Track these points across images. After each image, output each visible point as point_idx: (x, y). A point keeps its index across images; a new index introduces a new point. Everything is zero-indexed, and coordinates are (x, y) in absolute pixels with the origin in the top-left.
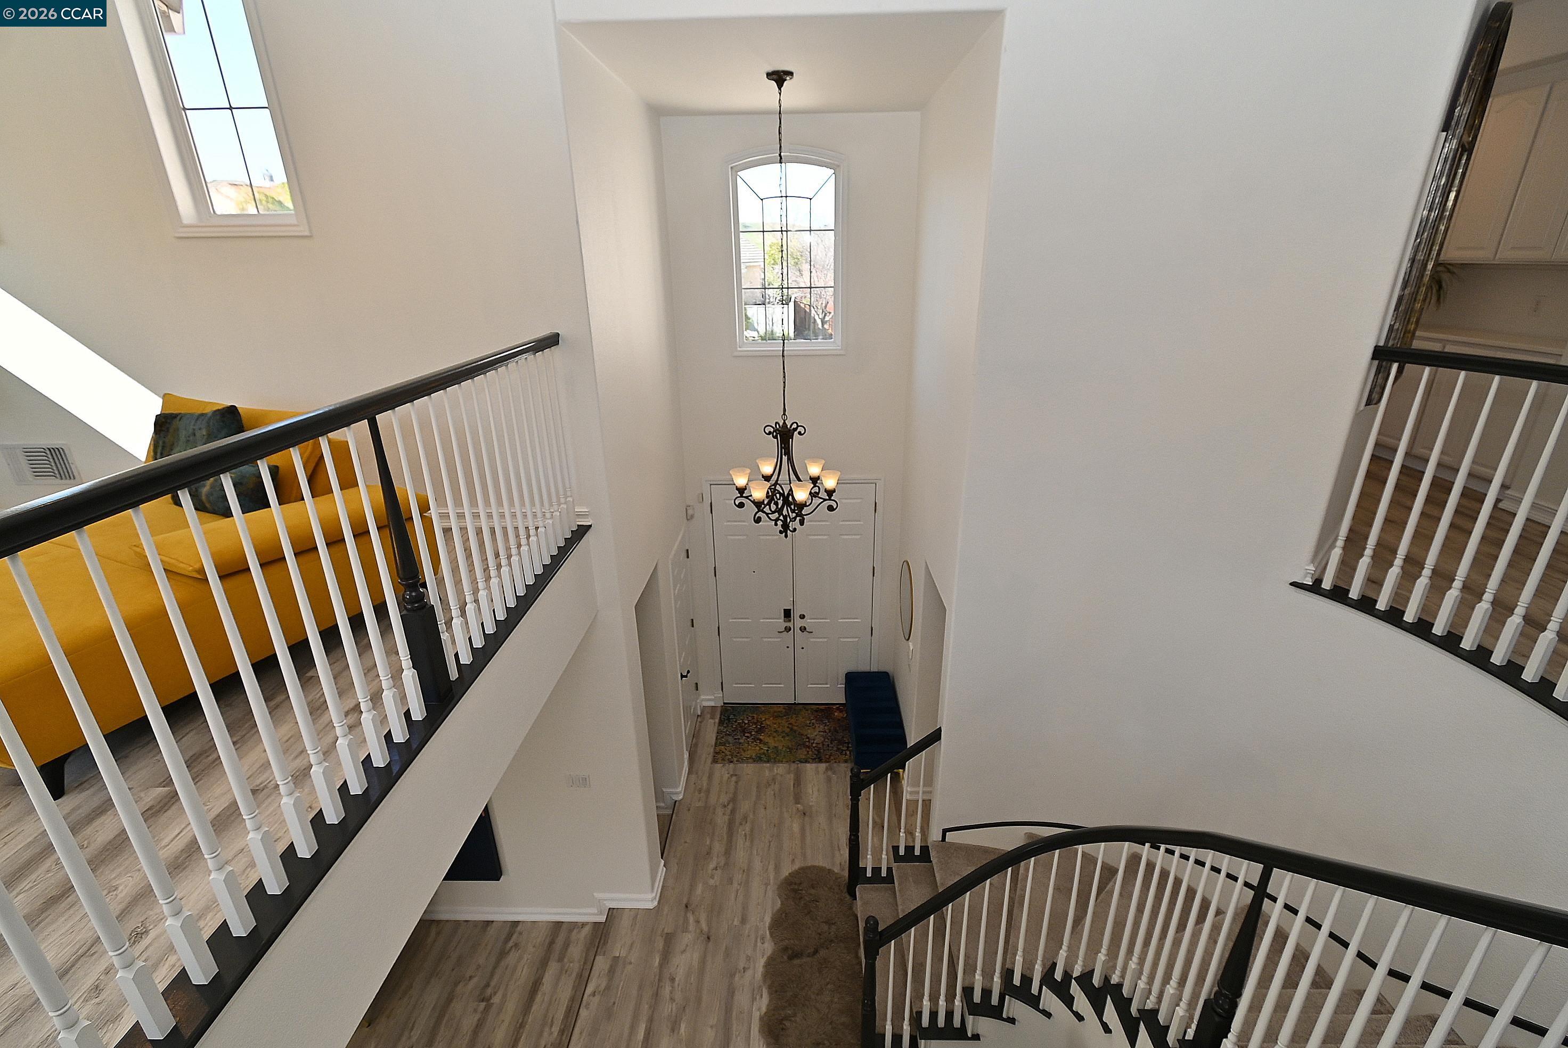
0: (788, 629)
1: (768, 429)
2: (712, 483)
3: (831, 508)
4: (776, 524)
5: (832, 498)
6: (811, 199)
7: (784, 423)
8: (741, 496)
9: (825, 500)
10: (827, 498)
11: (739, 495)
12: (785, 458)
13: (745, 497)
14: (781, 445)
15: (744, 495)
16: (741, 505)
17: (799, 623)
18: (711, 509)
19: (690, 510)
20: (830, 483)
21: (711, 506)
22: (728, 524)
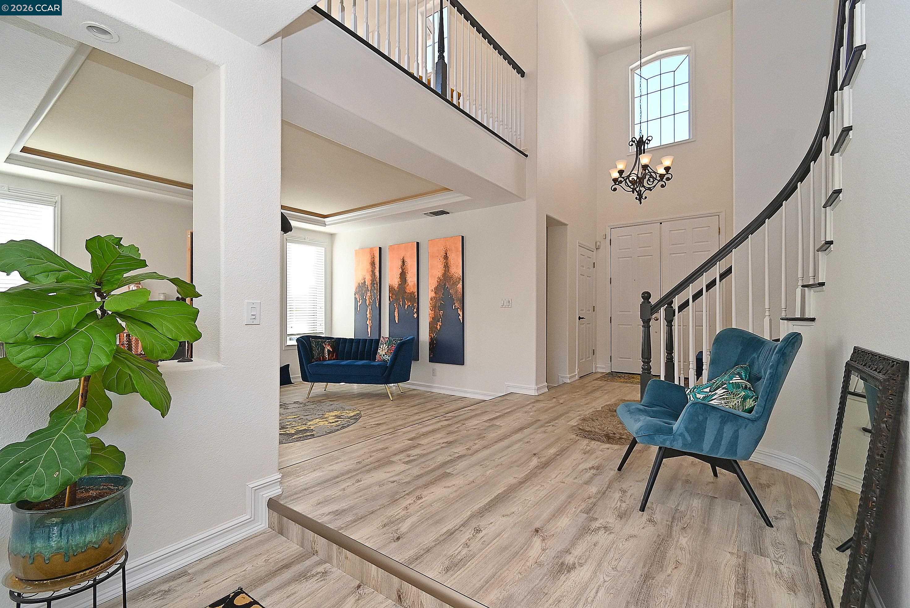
2: (612, 227)
3: (668, 179)
5: (669, 173)
6: (674, 71)
7: (640, 138)
9: (665, 175)
13: (617, 184)
16: (615, 190)
18: (611, 243)
19: (598, 244)
20: (667, 162)
21: (611, 240)
22: (620, 251)
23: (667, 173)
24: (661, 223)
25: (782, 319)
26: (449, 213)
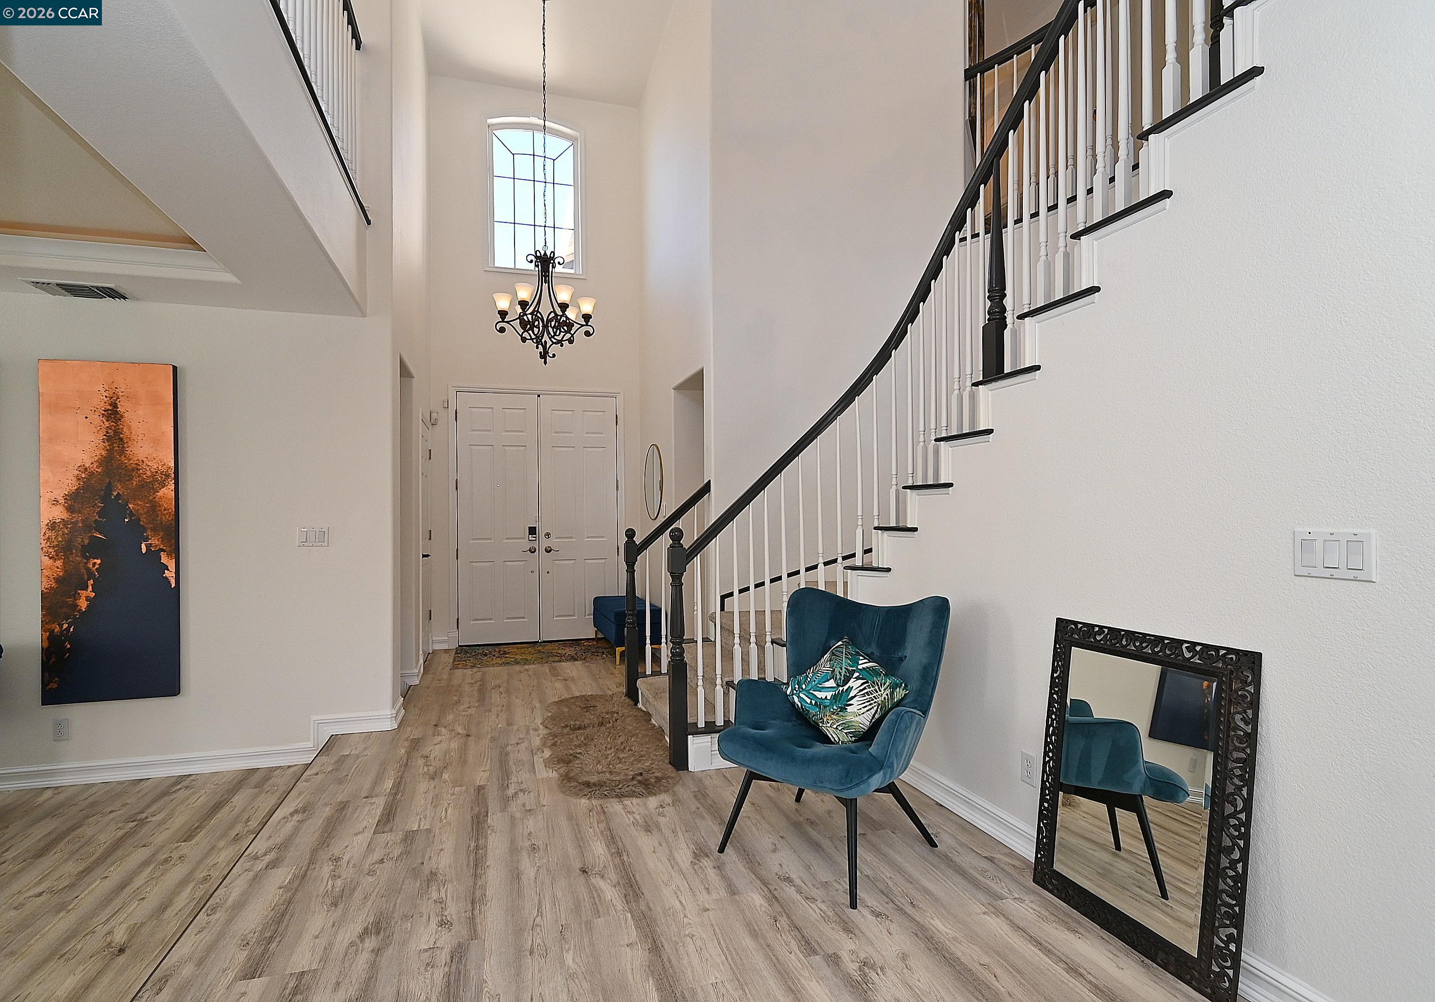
0: (532, 551)
1: (530, 258)
2: (458, 389)
3: (588, 334)
4: (537, 348)
5: (589, 324)
6: (554, 160)
7: (545, 253)
8: (503, 321)
9: (583, 326)
10: (585, 323)
11: (501, 320)
12: (545, 286)
13: (506, 322)
14: (542, 274)
15: (505, 320)
16: (502, 330)
17: (545, 543)
18: (456, 416)
19: (434, 415)
20: (587, 308)
21: (456, 413)
22: (473, 433)
23: (587, 325)
24: (539, 396)
25: (875, 528)
26: (125, 298)
